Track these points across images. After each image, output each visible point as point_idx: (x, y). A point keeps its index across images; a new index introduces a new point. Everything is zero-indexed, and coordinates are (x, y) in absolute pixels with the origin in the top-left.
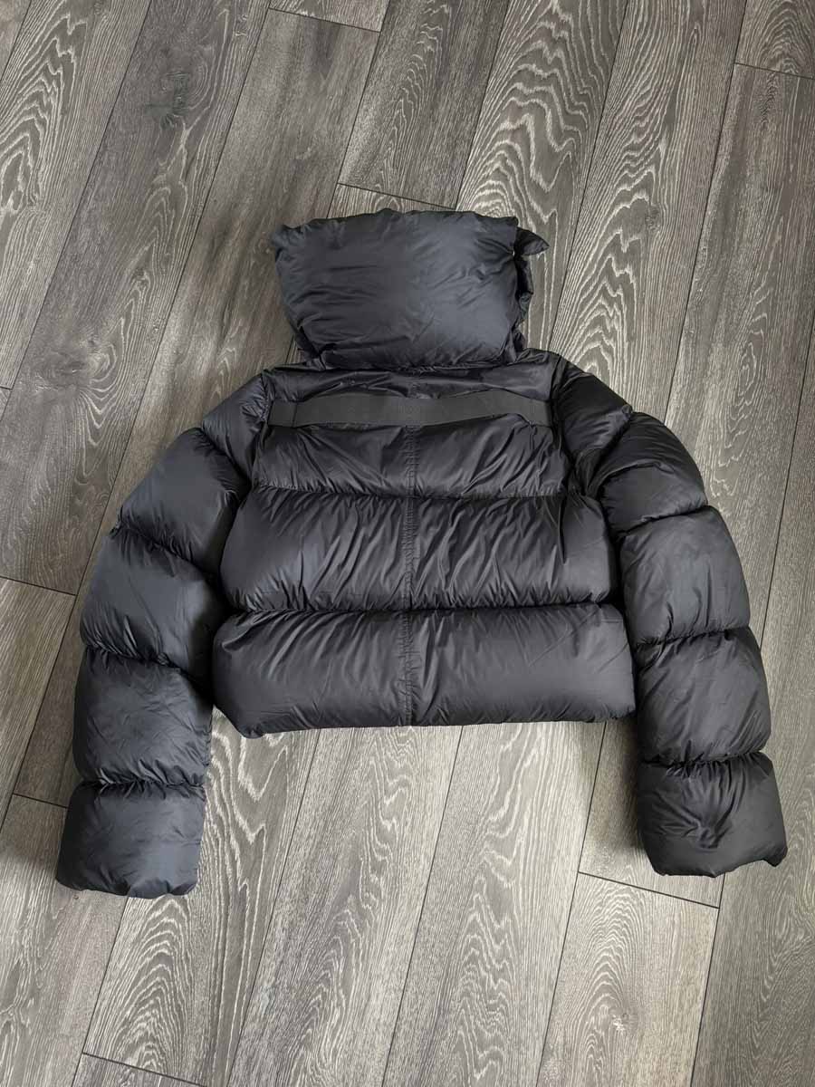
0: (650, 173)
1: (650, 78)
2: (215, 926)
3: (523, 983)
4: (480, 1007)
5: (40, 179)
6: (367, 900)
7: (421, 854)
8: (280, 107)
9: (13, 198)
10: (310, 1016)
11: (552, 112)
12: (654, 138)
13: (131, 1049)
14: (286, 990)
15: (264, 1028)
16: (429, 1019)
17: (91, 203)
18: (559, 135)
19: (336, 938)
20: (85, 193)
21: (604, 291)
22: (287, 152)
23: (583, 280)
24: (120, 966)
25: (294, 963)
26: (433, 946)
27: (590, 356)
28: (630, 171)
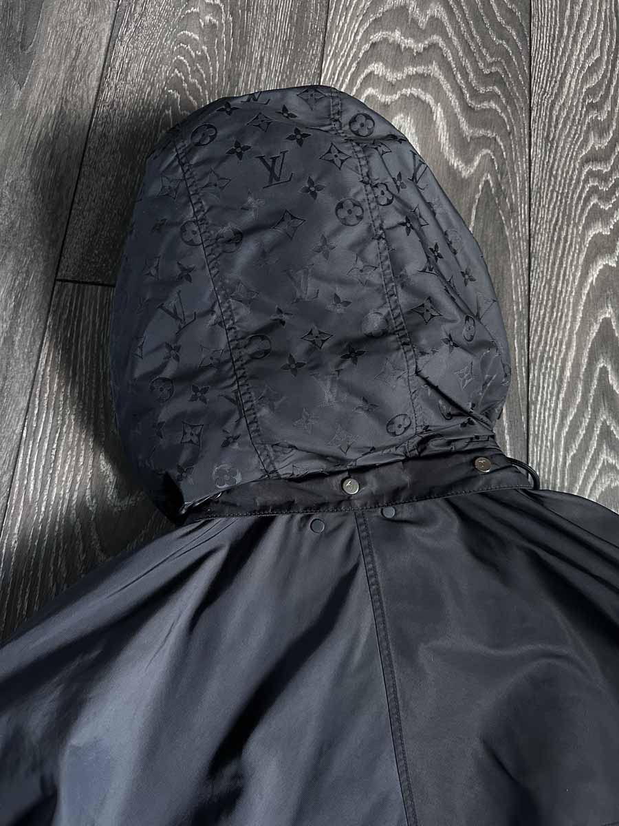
1: (595, 38)
11: (443, 108)
18: (464, 147)
21: (606, 434)
23: (564, 417)
28: (599, 199)
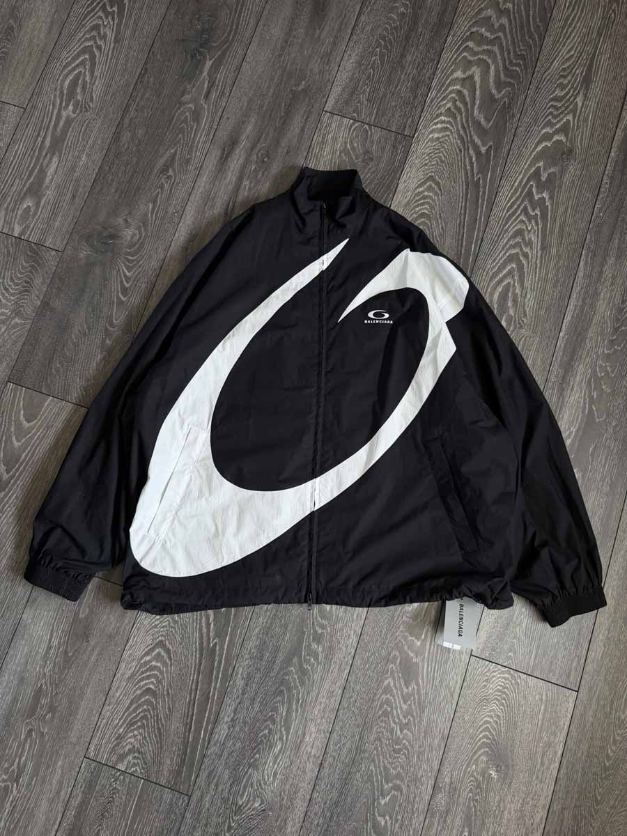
0: (568, 121)
1: (573, 46)
2: (191, 671)
3: (423, 734)
4: (388, 750)
5: (94, 92)
6: (308, 662)
7: (351, 630)
8: (283, 48)
9: (73, 105)
10: (258, 745)
11: (495, 67)
12: (574, 92)
13: (122, 758)
14: (241, 724)
15: (223, 751)
16: (349, 756)
17: (132, 113)
18: (499, 85)
19: (282, 688)
20: (128, 106)
21: (525, 208)
22: (286, 84)
23: (510, 200)
24: (118, 695)
25: (248, 704)
26: (356, 701)
27: (511, 259)
28: (553, 117)
